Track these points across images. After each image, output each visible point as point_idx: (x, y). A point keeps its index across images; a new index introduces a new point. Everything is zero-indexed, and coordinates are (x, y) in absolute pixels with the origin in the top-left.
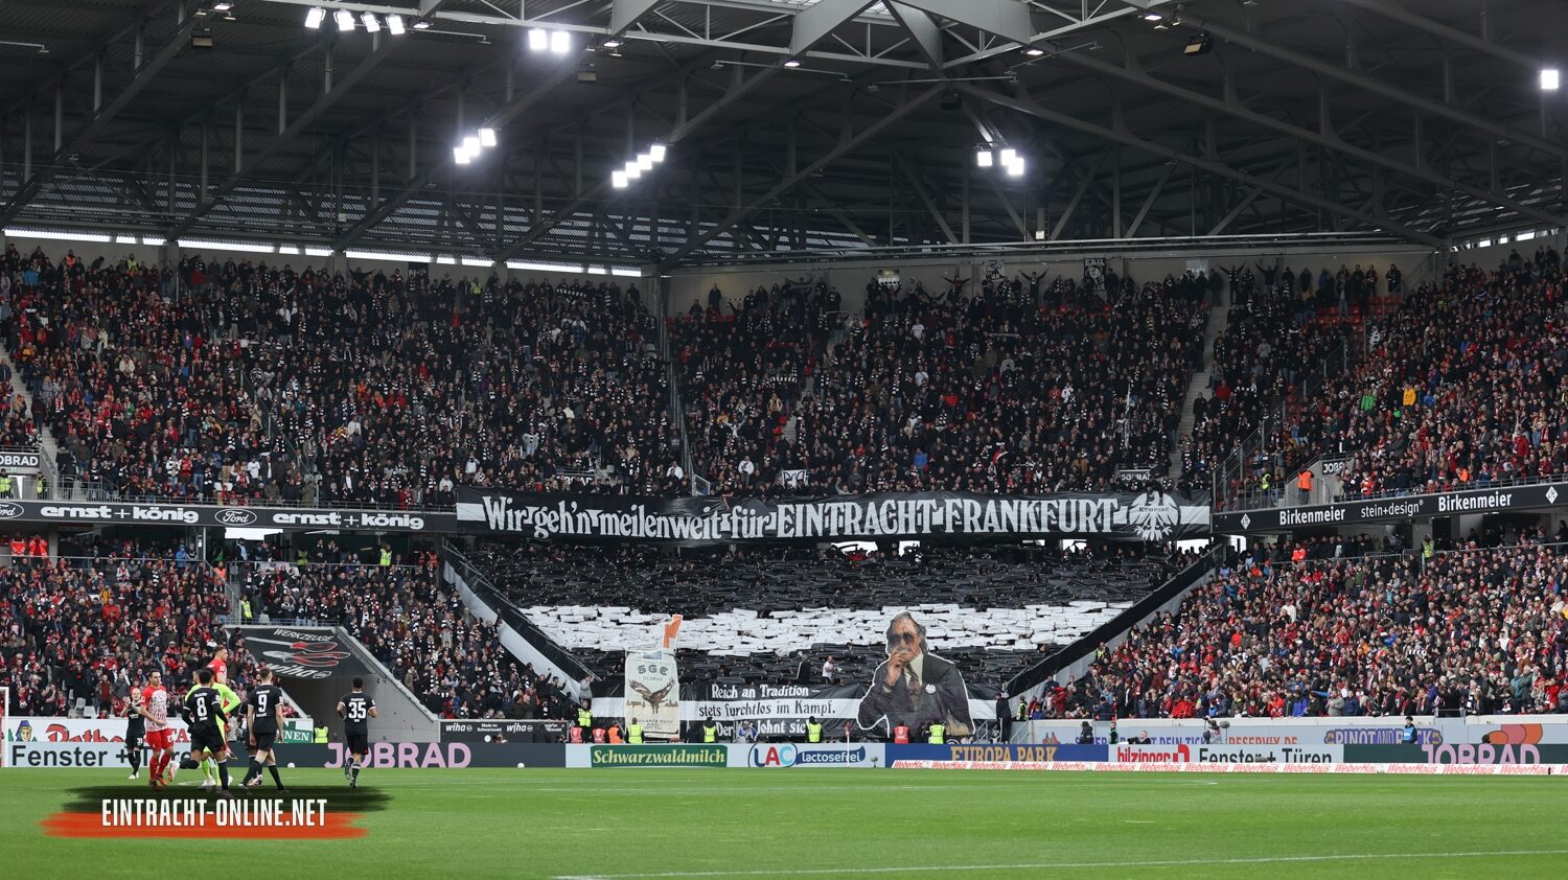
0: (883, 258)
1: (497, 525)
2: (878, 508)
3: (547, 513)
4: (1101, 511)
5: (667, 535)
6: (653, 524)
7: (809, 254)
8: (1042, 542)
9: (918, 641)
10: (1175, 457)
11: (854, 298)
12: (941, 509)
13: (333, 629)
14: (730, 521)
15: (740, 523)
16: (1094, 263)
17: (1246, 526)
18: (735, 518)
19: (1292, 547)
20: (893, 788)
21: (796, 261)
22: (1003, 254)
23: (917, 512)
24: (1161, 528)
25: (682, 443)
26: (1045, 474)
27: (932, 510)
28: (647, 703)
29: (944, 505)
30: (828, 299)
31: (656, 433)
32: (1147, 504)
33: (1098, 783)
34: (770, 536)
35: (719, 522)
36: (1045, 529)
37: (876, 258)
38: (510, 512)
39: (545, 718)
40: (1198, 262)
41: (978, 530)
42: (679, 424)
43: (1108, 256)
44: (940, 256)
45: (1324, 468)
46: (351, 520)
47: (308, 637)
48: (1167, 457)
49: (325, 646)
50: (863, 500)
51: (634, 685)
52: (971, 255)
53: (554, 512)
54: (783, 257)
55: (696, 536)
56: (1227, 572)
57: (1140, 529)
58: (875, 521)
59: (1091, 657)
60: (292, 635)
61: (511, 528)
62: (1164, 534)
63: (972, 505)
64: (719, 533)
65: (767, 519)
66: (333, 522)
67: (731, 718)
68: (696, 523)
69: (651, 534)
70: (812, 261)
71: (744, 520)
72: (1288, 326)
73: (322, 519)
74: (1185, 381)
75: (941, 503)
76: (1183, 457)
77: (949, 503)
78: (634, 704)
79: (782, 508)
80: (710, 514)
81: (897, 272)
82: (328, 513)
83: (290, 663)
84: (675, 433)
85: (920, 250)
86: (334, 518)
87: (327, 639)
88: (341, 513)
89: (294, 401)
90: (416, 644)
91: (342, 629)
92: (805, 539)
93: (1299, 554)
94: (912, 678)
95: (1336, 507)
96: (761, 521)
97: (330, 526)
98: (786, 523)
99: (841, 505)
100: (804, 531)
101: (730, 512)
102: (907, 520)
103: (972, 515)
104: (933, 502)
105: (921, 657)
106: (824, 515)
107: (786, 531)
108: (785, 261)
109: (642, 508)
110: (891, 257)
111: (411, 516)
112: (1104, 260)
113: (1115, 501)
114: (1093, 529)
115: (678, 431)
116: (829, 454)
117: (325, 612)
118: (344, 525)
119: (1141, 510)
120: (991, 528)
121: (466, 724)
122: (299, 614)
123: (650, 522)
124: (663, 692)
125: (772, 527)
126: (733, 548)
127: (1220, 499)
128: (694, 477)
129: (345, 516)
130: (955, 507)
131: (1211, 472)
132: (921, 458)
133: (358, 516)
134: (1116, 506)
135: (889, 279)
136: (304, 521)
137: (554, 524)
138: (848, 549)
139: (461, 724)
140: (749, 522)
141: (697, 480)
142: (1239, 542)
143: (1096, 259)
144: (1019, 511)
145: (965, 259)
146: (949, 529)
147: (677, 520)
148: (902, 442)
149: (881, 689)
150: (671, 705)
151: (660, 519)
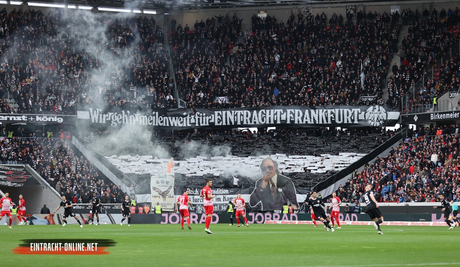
0: (260, 6)
1: (95, 120)
2: (258, 113)
3: (117, 115)
4: (353, 114)
5: (168, 125)
6: (162, 120)
7: (228, 4)
8: (328, 128)
9: (275, 169)
10: (385, 90)
11: (247, 23)
12: (285, 113)
13: (24, 165)
14: (195, 119)
15: (199, 119)
16: (350, 7)
17: (416, 120)
18: (197, 117)
19: (436, 129)
20: (264, 232)
21: (222, 7)
22: (311, 4)
23: (274, 114)
24: (379, 121)
25: (174, 85)
26: (330, 98)
27: (281, 114)
28: (161, 196)
29: (286, 112)
30: (236, 24)
31: (162, 81)
32: (373, 111)
33: (351, 230)
34: (212, 124)
35: (190, 119)
36: (330, 122)
37: (257, 6)
38: (101, 115)
39: (115, 203)
40: (396, 6)
41: (301, 122)
42: (173, 77)
43: (357, 4)
44: (284, 5)
45: (450, 95)
46: (32, 119)
47: (13, 169)
48: (381, 90)
49: (20, 173)
50: (252, 110)
51: (154, 189)
52: (298, 4)
53: (120, 115)
54: (217, 6)
55: (180, 125)
56: (408, 139)
57: (370, 121)
58: (256, 118)
59: (349, 176)
60: (6, 168)
61: (101, 122)
62: (380, 124)
63: (299, 112)
64: (190, 123)
65: (210, 117)
66: (24, 119)
67: (195, 203)
68: (180, 120)
69: (161, 124)
70: (229, 7)
71: (201, 118)
72: (436, 34)
73: (19, 118)
74: (390, 58)
75: (285, 111)
76: (389, 91)
77: (289, 111)
78: (155, 197)
79: (216, 113)
80: (186, 116)
81: (266, 12)
82: (21, 116)
83: (5, 180)
84: (171, 81)
85: (276, 2)
86: (24, 118)
87: (21, 170)
88: (27, 116)
89: (6, 67)
90: (60, 172)
91: (28, 165)
92: (226, 126)
93: (439, 132)
94: (272, 186)
95: (455, 112)
96: (208, 118)
97: (22, 121)
98: (218, 119)
99: (242, 111)
100: (226, 123)
101: (195, 114)
102: (270, 118)
103: (299, 115)
104: (282, 110)
105: (276, 176)
106: (235, 115)
107: (219, 123)
108: (218, 7)
109: (157, 113)
110: (263, 6)
111: (58, 117)
112: (355, 6)
113: (359, 110)
114: (350, 122)
115: (172, 80)
116: (237, 89)
117: (20, 158)
118: (28, 120)
119: (370, 113)
120: (307, 122)
121: (82, 206)
122: (9, 159)
123: (160, 119)
124: (167, 191)
125: (212, 121)
126: (196, 130)
127: (404, 109)
128: (179, 100)
129: (29, 117)
130: (291, 112)
131: (401, 97)
132: (277, 92)
133: (35, 117)
134: (360, 112)
135: (263, 15)
136: (11, 119)
137: (120, 120)
138: (245, 131)
139: (79, 206)
140: (203, 119)
141: (180, 101)
142: (413, 127)
143: (351, 6)
144: (318, 115)
145: (295, 6)
146: (288, 122)
147: (172, 118)
148: (268, 84)
149: (259, 190)
150: (170, 197)
151: (165, 118)
